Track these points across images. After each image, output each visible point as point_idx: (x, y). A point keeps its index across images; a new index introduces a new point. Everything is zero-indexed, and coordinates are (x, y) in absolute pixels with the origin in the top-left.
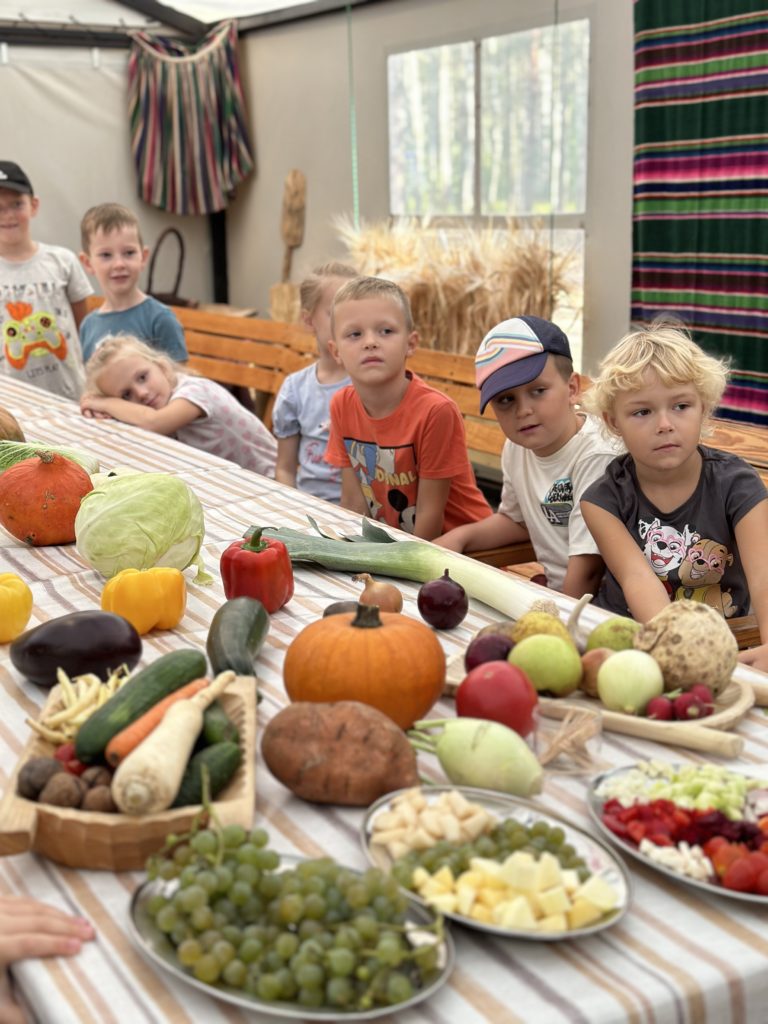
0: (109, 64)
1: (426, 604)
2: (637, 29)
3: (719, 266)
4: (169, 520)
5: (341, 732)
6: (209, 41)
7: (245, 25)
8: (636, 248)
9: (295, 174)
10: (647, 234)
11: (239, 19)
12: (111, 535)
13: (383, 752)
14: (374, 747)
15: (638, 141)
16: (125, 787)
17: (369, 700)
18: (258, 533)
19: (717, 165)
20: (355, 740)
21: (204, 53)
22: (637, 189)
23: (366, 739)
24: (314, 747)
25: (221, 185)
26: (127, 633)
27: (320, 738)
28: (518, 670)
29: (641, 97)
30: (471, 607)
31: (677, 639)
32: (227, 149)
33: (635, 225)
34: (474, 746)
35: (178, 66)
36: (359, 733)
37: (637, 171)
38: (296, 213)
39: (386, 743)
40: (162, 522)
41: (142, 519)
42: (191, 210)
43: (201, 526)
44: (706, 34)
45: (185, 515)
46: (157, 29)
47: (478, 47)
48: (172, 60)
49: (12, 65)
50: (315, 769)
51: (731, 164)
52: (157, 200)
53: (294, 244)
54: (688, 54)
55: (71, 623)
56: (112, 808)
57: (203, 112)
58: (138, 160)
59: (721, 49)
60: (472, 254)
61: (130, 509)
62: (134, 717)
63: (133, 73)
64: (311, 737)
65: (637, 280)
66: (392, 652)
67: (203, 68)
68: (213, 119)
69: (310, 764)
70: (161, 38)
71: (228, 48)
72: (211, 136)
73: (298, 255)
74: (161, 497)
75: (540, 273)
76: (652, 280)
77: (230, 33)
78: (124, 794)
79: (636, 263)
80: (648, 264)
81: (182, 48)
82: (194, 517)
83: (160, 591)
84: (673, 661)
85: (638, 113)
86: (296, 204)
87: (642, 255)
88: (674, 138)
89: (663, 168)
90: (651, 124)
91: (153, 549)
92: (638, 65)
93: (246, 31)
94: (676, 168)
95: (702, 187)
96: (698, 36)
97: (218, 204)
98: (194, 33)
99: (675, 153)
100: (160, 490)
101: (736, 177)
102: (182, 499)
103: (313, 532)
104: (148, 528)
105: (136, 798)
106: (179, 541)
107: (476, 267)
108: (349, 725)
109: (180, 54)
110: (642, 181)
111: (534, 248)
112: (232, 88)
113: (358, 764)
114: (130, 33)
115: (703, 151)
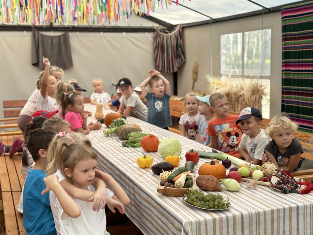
0: (149, 36)
1: (223, 163)
2: (283, 32)
3: (303, 90)
4: (176, 147)
5: (208, 179)
6: (175, 30)
7: (184, 26)
8: (283, 85)
9: (196, 63)
10: (285, 82)
11: (183, 24)
12: (165, 150)
13: (215, 183)
14: (214, 182)
15: (283, 59)
16: (177, 184)
17: (213, 175)
18: (193, 150)
19: (302, 66)
20: (211, 180)
21: (173, 32)
22: (283, 71)
23: (212, 180)
24: (204, 181)
25: (176, 66)
26: (171, 165)
27: (205, 180)
28: (238, 172)
29: (283, 49)
30: (232, 164)
31: (266, 168)
32: (178, 56)
33: (282, 79)
34: (229, 182)
35: (166, 36)
36: (211, 179)
37: (283, 66)
38: (196, 73)
39: (215, 181)
40: (174, 148)
41: (171, 147)
42: (169, 71)
43: (181, 149)
44: (299, 34)
45: (178, 146)
46: (161, 27)
47: (243, 34)
48: (165, 35)
49: (126, 37)
50: (204, 184)
51: (306, 66)
52: (160, 69)
53: (195, 80)
54: (295, 39)
55: (162, 163)
56: (174, 187)
57: (172, 47)
58: (156, 60)
59: (303, 38)
60: (241, 85)
61: (168, 145)
62: (176, 176)
63: (155, 38)
64: (204, 180)
65: (283, 93)
66: (217, 168)
67: (173, 36)
68: (175, 49)
69: (203, 184)
70: (162, 29)
71: (179, 31)
72: (174, 53)
73: (196, 84)
74: (174, 143)
75: (258, 90)
76: (287, 93)
77: (180, 28)
78: (177, 185)
79: (283, 89)
80: (286, 89)
81: (167, 31)
82: (180, 147)
83: (175, 159)
84: (266, 172)
85: (283, 52)
86: (196, 70)
87: (284, 87)
88: (292, 59)
89: (289, 66)
90: (286, 55)
91: (173, 153)
92: (283, 41)
93: (184, 27)
94: (292, 66)
95: (299, 71)
96: (297, 35)
97: (175, 70)
98: (171, 27)
99: (292, 62)
100: (174, 142)
101: (307, 69)
102: (178, 143)
103: (202, 151)
104: (172, 149)
105: (178, 186)
106: (177, 151)
107: (242, 88)
108: (210, 178)
109: (167, 33)
110: (284, 69)
111: (257, 84)
112: (180, 41)
113: (211, 184)
114: (155, 28)
115: (299, 62)
